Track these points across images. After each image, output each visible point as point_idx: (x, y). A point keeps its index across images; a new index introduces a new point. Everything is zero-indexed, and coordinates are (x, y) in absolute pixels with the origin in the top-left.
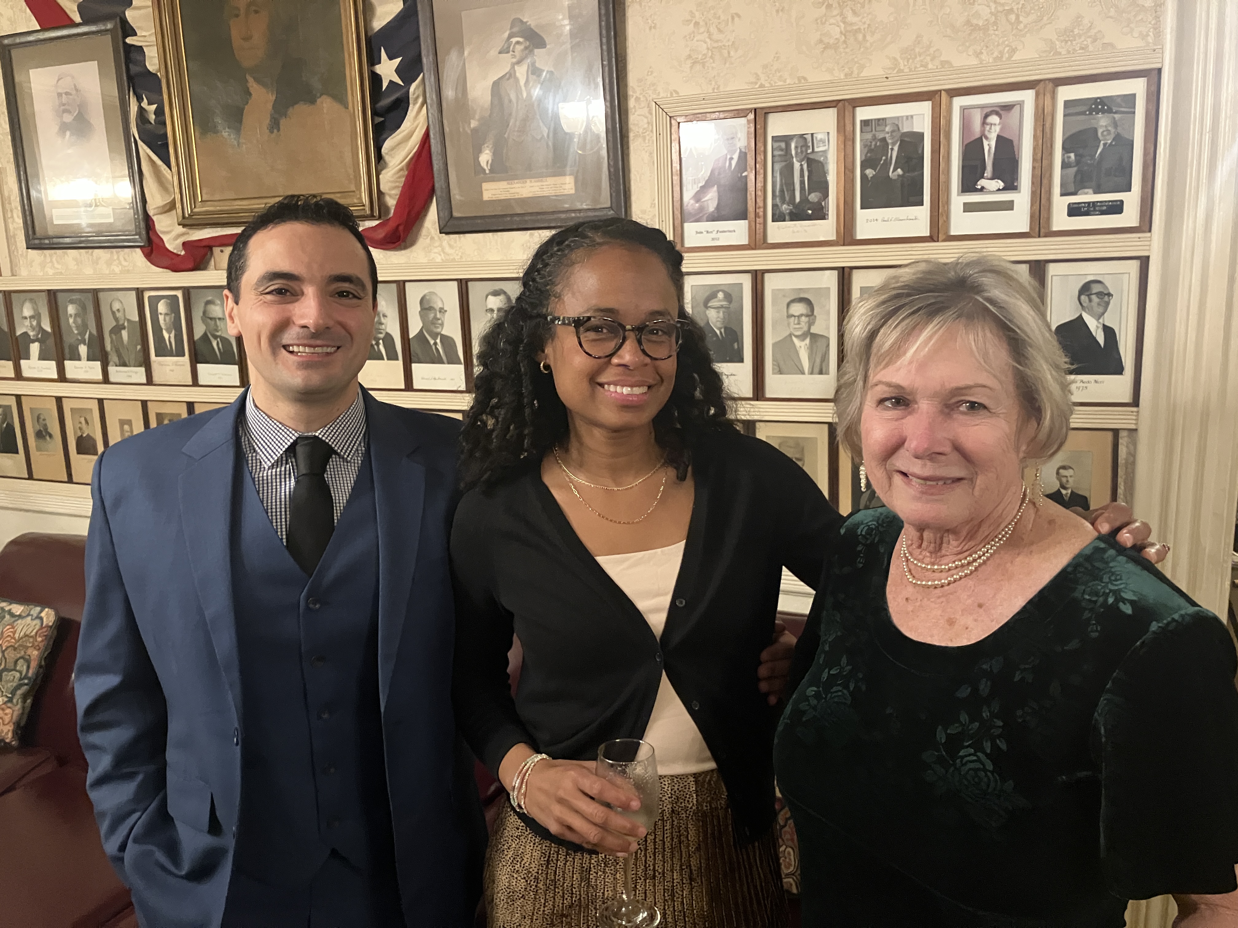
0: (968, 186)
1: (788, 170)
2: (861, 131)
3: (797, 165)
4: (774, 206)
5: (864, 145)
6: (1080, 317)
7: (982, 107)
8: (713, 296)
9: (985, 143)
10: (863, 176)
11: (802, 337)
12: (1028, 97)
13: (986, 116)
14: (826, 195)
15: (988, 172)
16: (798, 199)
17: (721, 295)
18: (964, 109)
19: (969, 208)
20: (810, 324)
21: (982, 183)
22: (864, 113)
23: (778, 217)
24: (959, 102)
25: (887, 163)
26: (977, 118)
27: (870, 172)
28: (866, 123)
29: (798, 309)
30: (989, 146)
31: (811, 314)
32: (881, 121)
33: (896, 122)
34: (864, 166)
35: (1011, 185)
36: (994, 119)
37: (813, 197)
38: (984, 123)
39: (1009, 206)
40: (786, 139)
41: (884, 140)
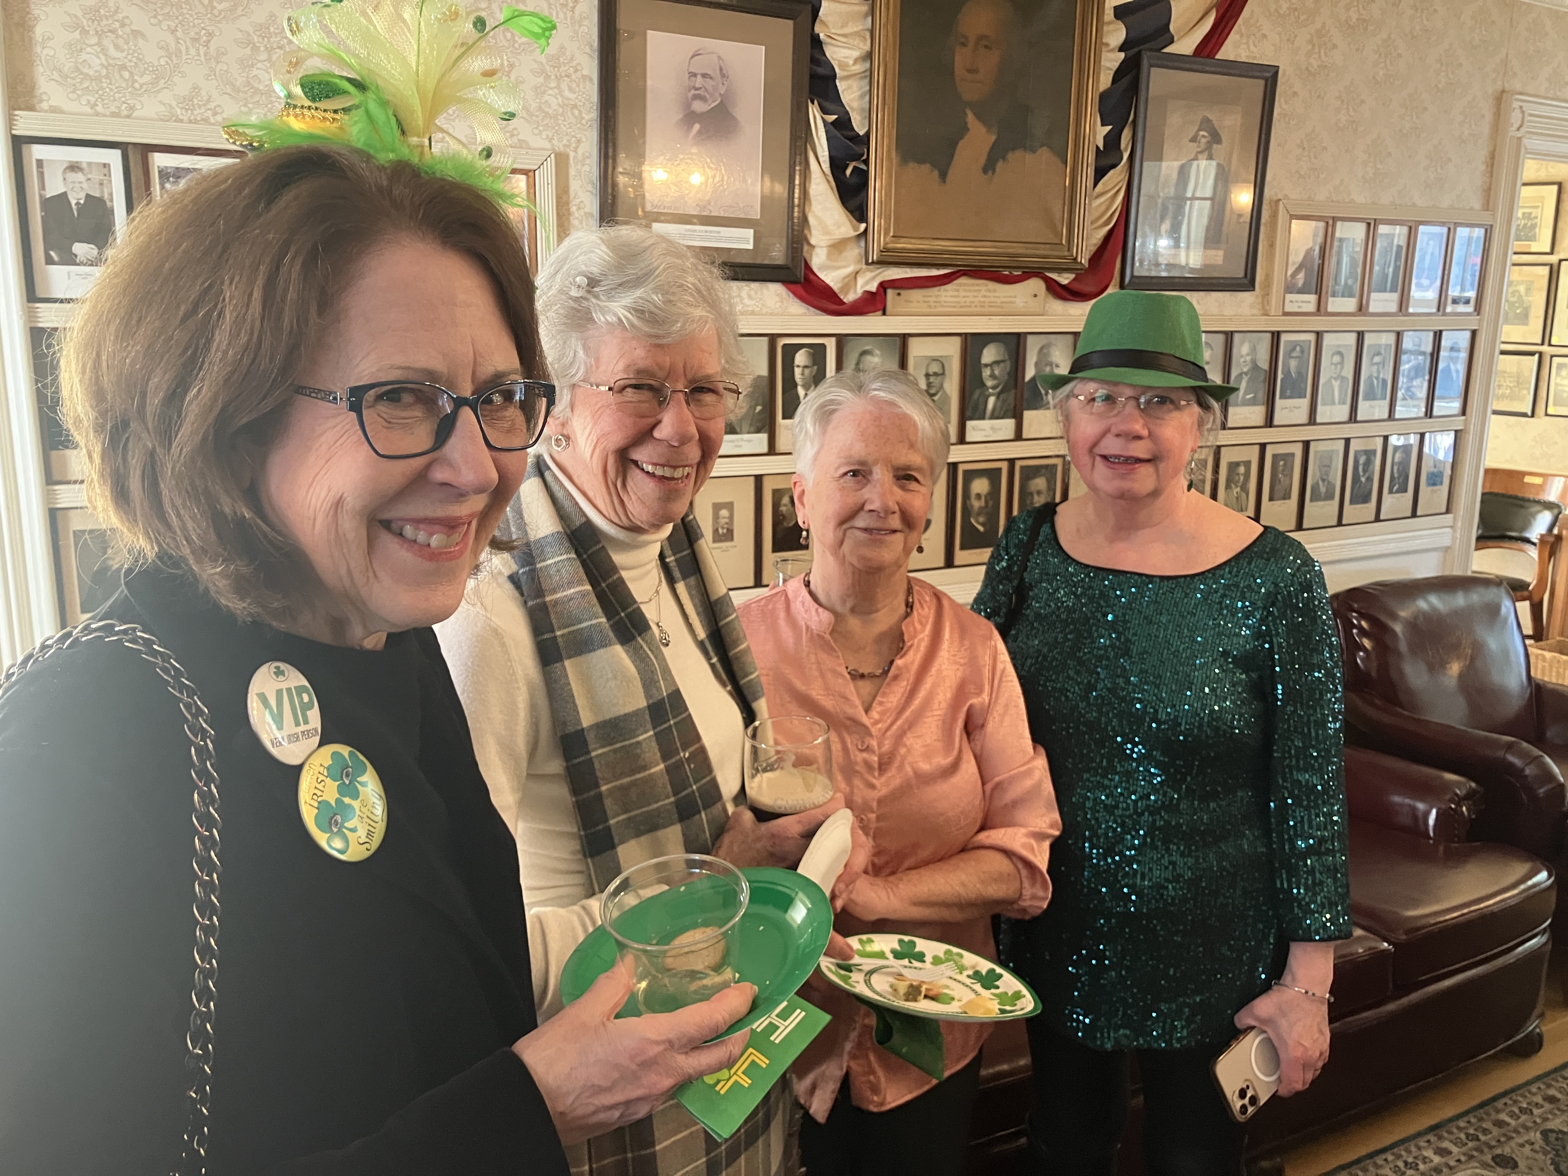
8: (1294, 349)
11: (1336, 379)
17: (1298, 348)
20: (1342, 369)
23: (1333, 295)
29: (1336, 359)
31: (1342, 363)
37: (1350, 282)
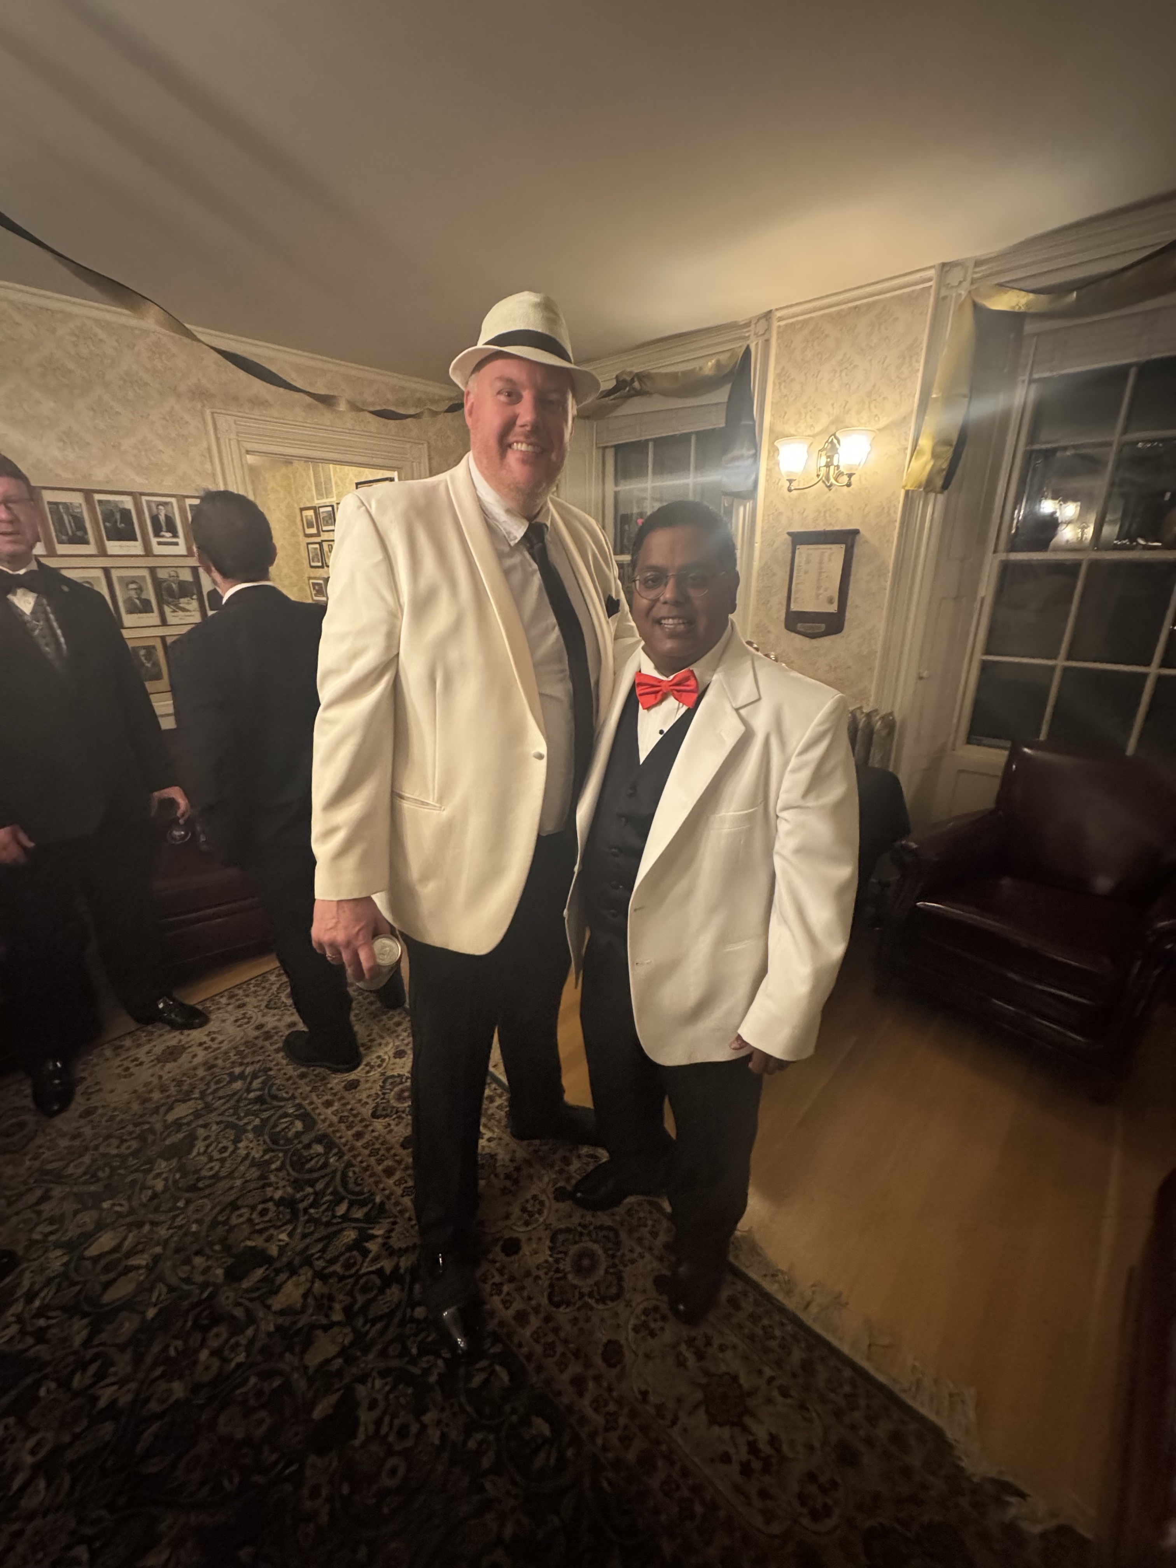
0: (157, 534)
1: (61, 519)
2: (99, 505)
3: (65, 517)
4: (57, 536)
5: (102, 512)
6: (215, 589)
7: (155, 502)
9: (160, 517)
10: (105, 527)
12: (173, 500)
13: (158, 506)
14: (86, 533)
15: (164, 528)
16: (70, 533)
18: (148, 502)
19: (159, 543)
21: (163, 533)
22: (97, 497)
23: (61, 542)
24: (144, 498)
25: (116, 522)
26: (154, 506)
27: (108, 524)
28: (100, 502)
30: (162, 518)
32: (108, 502)
33: (116, 503)
34: (104, 521)
35: (175, 535)
36: (161, 507)
37: (79, 533)
38: (157, 508)
39: (176, 544)
40: (57, 504)
41: (111, 510)
